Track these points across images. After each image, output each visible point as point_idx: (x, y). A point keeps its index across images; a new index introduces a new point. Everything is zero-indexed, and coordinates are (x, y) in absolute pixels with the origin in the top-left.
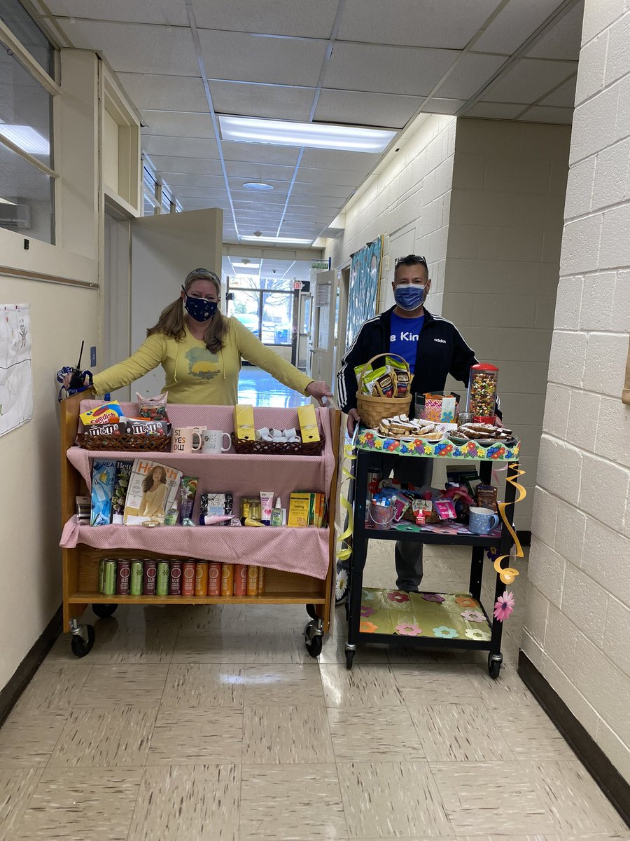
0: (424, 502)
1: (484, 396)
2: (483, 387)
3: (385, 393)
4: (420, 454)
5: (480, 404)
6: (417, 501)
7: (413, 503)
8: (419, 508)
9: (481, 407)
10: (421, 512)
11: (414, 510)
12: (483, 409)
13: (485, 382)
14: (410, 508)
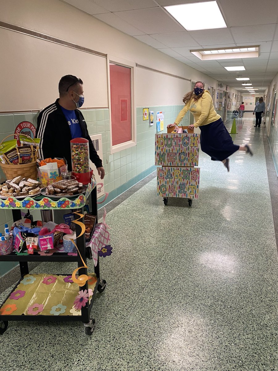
0: (33, 238)
1: (79, 160)
2: (77, 154)
3: (11, 162)
4: (14, 207)
5: (76, 165)
6: (28, 238)
7: (26, 239)
8: (30, 243)
9: (77, 167)
10: (31, 246)
11: (27, 245)
12: (79, 169)
13: (78, 151)
14: (25, 243)
